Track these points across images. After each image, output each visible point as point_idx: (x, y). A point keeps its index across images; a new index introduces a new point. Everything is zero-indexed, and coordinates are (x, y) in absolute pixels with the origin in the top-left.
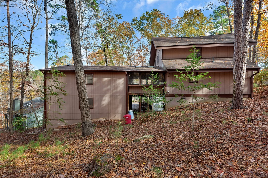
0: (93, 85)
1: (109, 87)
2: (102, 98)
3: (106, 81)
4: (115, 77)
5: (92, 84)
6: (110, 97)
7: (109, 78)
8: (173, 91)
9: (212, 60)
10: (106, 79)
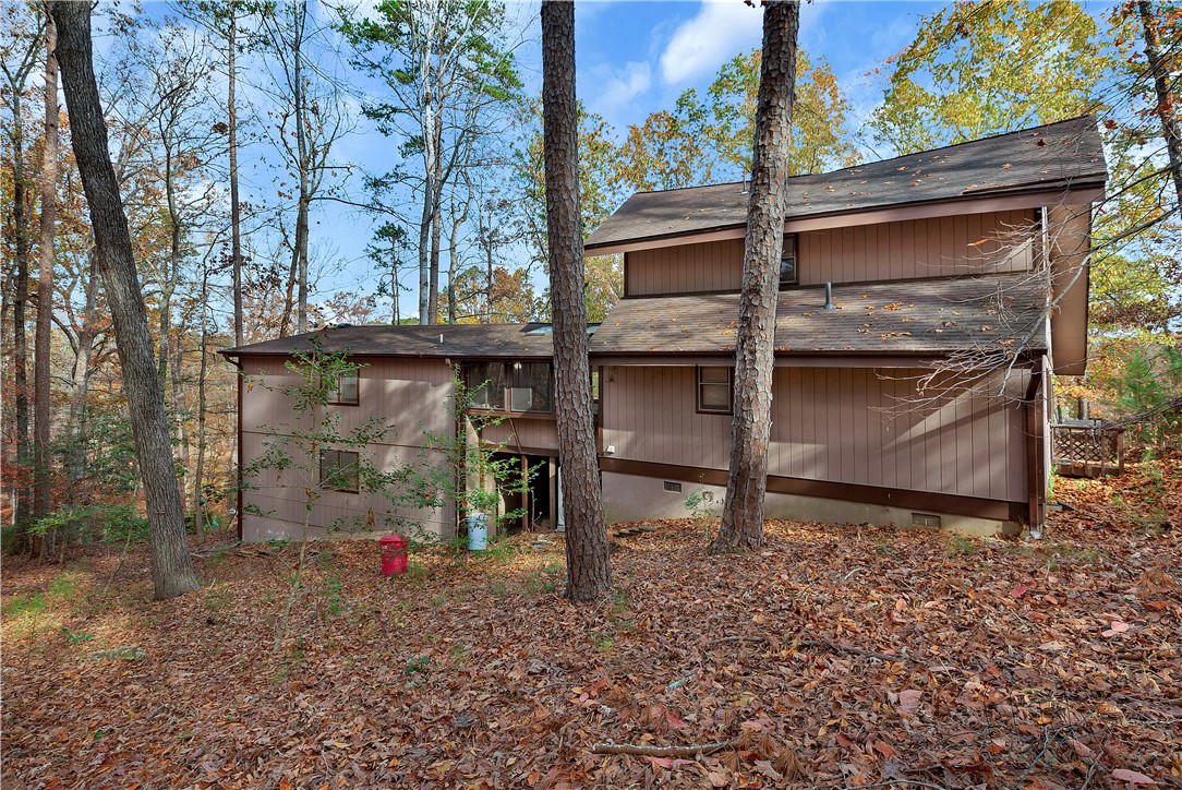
0: (358, 405)
1: (403, 416)
2: (385, 453)
3: (395, 391)
4: (421, 379)
5: (354, 402)
6: (408, 455)
7: (406, 383)
8: (629, 447)
9: (824, 300)
10: (394, 384)
